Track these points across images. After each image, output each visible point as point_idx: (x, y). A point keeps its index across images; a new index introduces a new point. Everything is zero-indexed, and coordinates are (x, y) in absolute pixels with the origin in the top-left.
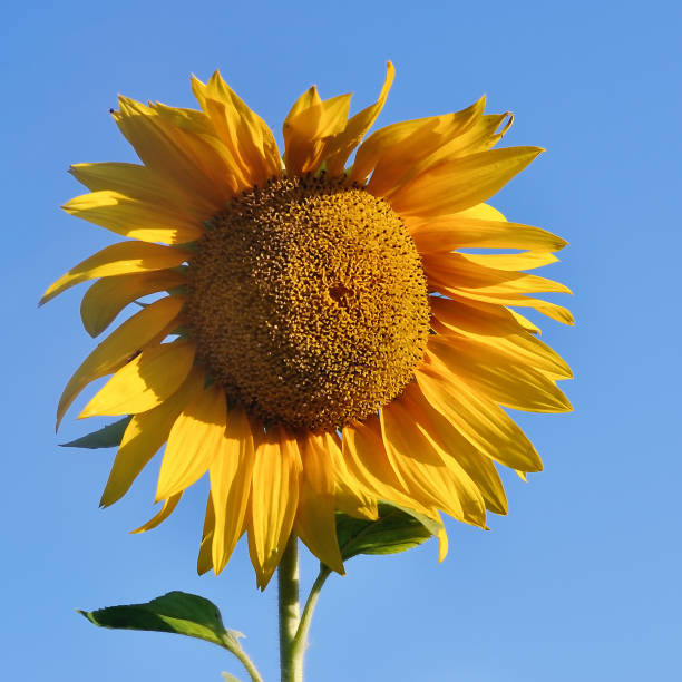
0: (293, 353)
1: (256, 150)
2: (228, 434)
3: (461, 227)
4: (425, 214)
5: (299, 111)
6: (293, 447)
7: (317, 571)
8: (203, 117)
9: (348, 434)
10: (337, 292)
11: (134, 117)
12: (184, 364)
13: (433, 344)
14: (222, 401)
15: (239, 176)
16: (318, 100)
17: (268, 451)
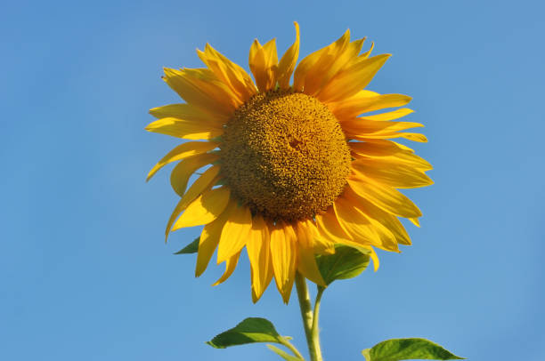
0: (277, 179)
1: (240, 83)
2: (254, 228)
3: (355, 103)
4: (336, 100)
5: (253, 55)
6: (290, 229)
7: (316, 291)
8: (210, 72)
9: (319, 218)
10: (294, 144)
11: (174, 78)
12: (226, 197)
13: (355, 165)
14: (248, 212)
15: (237, 100)
16: (260, 46)
17: (277, 234)
